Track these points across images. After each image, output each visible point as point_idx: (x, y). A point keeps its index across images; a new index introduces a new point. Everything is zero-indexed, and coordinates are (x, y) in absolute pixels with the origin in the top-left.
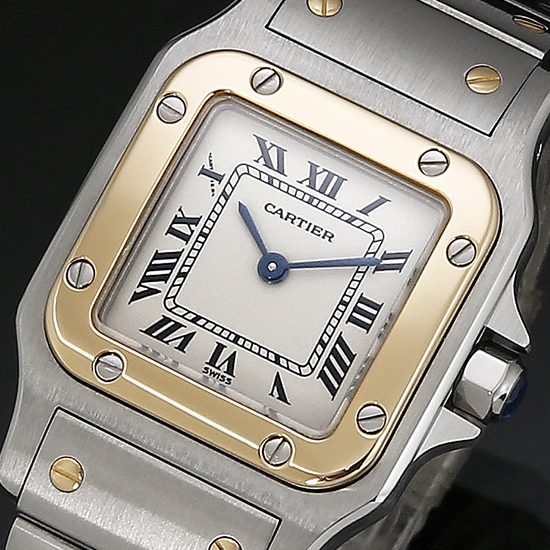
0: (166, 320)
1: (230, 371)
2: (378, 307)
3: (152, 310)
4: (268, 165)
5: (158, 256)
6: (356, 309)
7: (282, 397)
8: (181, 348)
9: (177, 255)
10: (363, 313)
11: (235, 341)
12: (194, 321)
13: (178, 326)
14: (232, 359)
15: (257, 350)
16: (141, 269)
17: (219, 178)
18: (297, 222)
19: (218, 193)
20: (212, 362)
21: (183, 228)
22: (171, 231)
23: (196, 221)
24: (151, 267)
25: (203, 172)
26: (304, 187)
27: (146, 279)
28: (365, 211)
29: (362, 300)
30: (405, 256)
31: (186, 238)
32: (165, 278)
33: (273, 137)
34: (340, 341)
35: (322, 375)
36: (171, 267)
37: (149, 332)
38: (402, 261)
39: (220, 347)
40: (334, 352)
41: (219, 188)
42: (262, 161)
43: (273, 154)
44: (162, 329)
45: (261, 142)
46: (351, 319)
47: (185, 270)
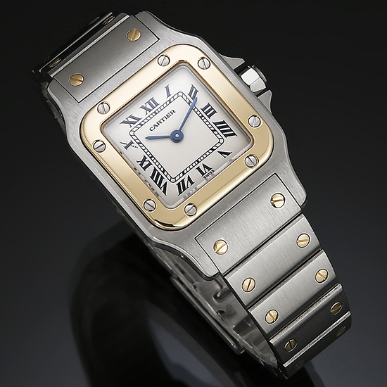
0: (179, 184)
1: (209, 169)
2: (209, 105)
3: (172, 188)
4: (134, 123)
5: (152, 177)
6: (206, 114)
7: (228, 154)
8: (192, 183)
9: (155, 170)
10: (209, 111)
11: (199, 162)
12: (184, 174)
13: (183, 181)
14: (205, 166)
15: (205, 155)
16: (155, 186)
17: (132, 143)
18: (162, 121)
19: (137, 145)
20: (203, 174)
21: (145, 164)
22: (144, 168)
23: (145, 158)
24: (156, 182)
25: (126, 148)
26: (149, 113)
27: (159, 185)
28: (169, 95)
29: (203, 110)
30: (193, 87)
31: (150, 164)
32: (162, 178)
33: (124, 117)
34: (216, 124)
35: (226, 136)
36: (159, 174)
37: (180, 192)
38: (194, 90)
39: (198, 168)
40: (219, 128)
41: (135, 144)
42: (132, 125)
43: (130, 120)
44: (182, 187)
45: (124, 122)
46: (209, 117)
47: (162, 169)
